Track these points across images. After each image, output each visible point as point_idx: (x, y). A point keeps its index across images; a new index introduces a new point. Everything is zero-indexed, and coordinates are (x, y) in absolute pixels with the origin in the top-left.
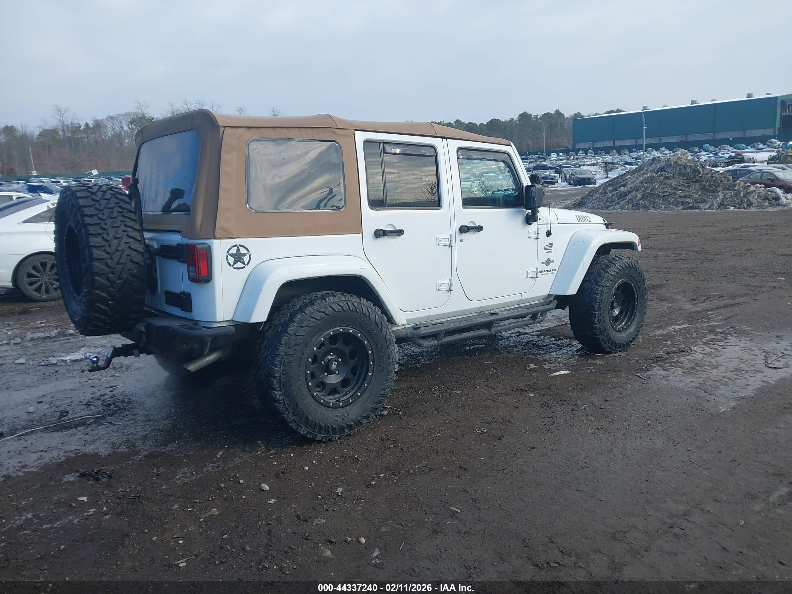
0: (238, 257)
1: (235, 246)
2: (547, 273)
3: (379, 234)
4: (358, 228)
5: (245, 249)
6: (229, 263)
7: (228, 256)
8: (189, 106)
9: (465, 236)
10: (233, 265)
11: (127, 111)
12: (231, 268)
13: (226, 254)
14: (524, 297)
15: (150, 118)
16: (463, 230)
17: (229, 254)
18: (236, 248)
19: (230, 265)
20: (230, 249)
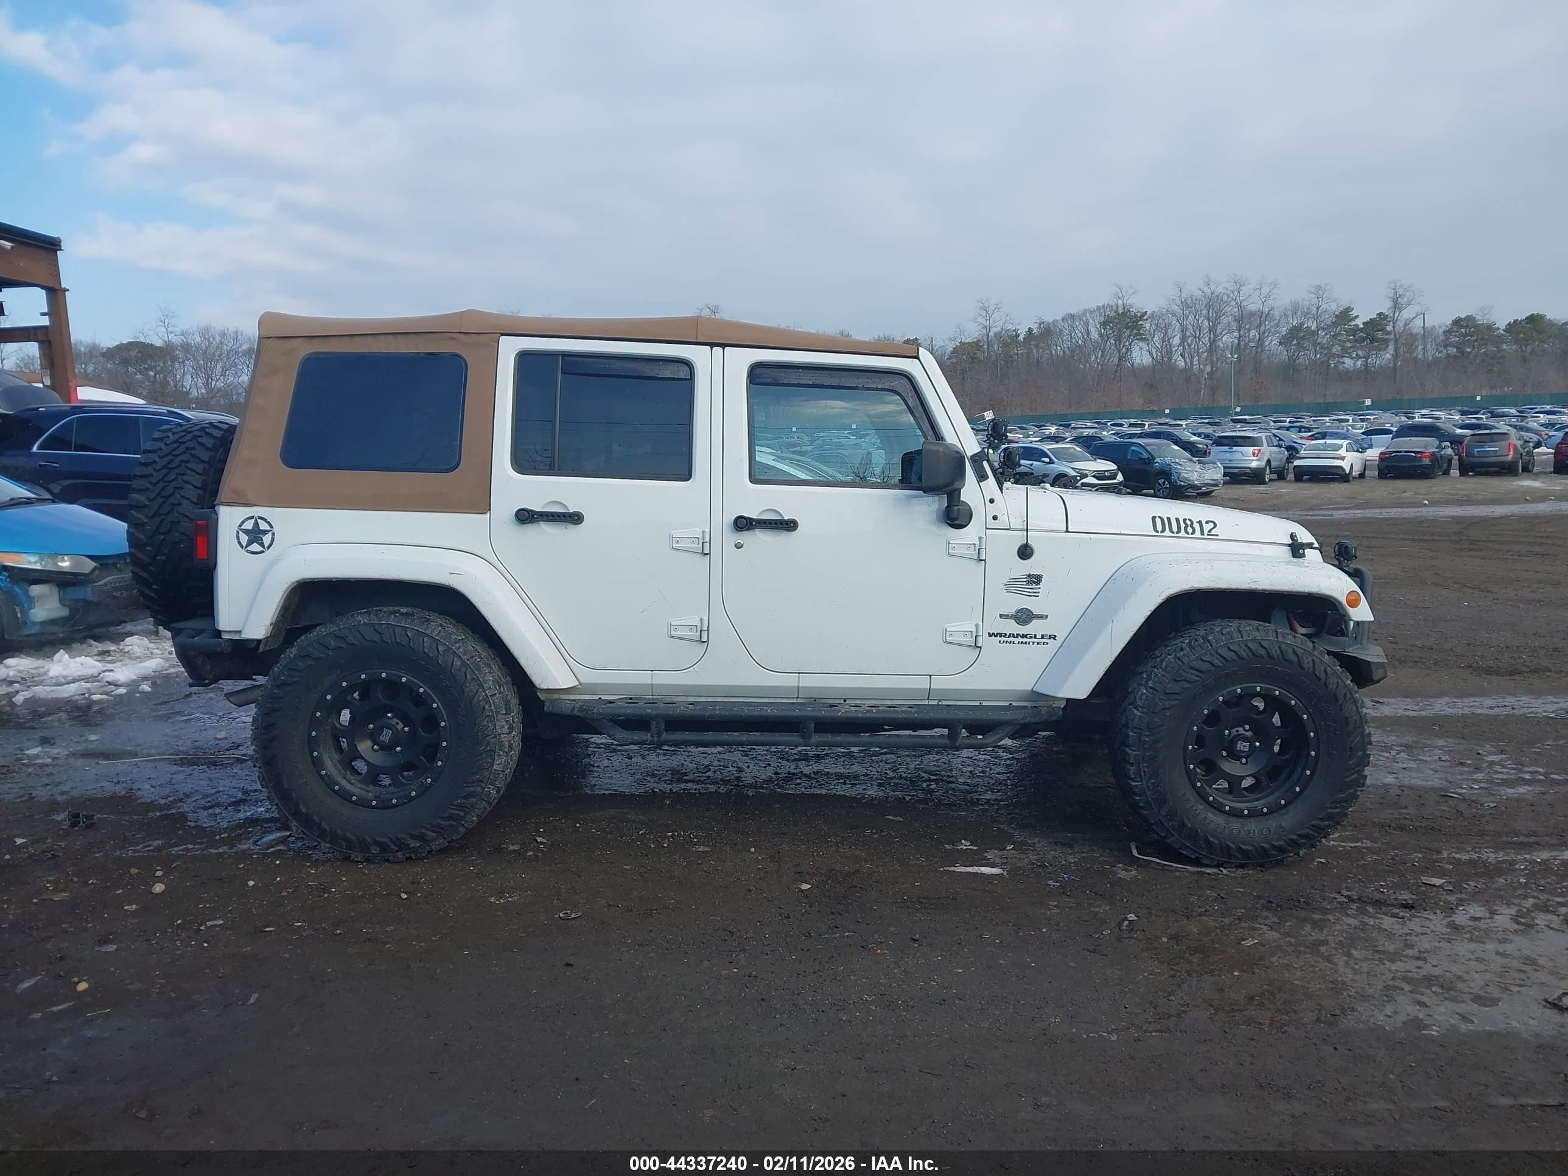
0: (256, 535)
1: (252, 518)
2: (1020, 639)
3: (525, 517)
4: (480, 503)
5: (266, 524)
6: (240, 543)
7: (240, 532)
8: (1213, 287)
9: (745, 537)
10: (246, 547)
11: (1101, 304)
12: (243, 551)
13: (237, 528)
14: (938, 683)
15: (1139, 315)
16: (743, 524)
17: (241, 530)
18: (253, 521)
19: (242, 546)
20: (243, 522)
